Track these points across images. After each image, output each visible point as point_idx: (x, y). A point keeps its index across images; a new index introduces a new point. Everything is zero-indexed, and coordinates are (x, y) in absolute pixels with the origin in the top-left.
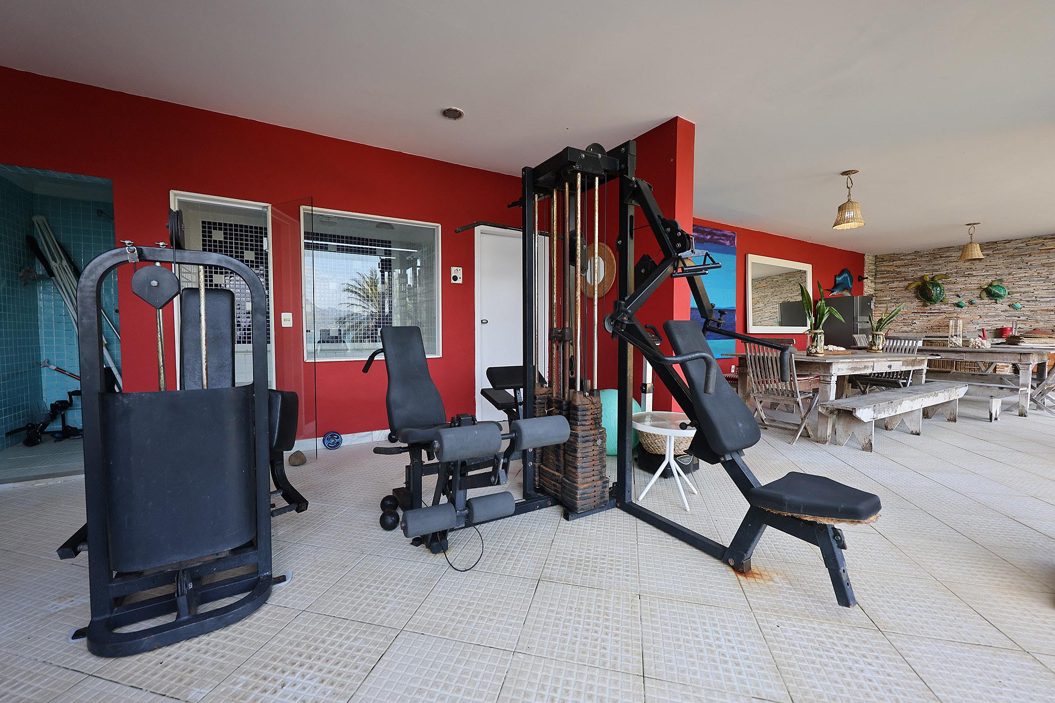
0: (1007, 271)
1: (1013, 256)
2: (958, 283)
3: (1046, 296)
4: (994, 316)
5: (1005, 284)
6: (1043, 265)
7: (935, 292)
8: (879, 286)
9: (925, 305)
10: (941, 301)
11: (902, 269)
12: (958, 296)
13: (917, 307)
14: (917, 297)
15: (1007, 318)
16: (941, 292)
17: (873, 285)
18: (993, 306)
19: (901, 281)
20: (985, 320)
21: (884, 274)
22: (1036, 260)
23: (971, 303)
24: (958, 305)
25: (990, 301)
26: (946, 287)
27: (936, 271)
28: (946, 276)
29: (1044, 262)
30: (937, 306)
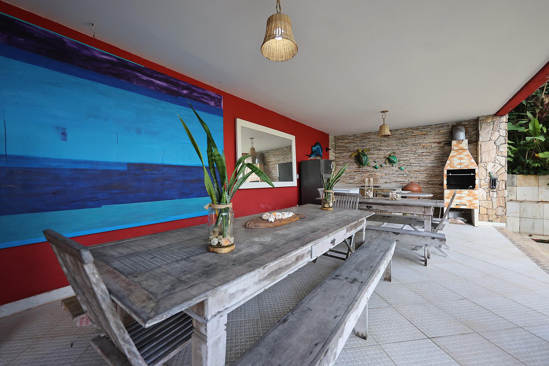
0: (397, 148)
1: (399, 139)
2: (375, 154)
3: (415, 163)
4: (392, 174)
5: (396, 155)
6: (413, 144)
7: (364, 159)
8: (337, 155)
9: (359, 167)
10: (367, 165)
11: (348, 145)
12: (375, 162)
13: (356, 168)
14: (356, 162)
15: (399, 175)
16: (367, 159)
17: (334, 154)
18: (392, 168)
19: (347, 152)
20: (388, 176)
21: (340, 148)
22: (410, 141)
23: (381, 166)
24: (375, 167)
25: (390, 165)
26: (369, 156)
27: (364, 146)
28: (369, 150)
29: (413, 142)
30: (365, 168)
